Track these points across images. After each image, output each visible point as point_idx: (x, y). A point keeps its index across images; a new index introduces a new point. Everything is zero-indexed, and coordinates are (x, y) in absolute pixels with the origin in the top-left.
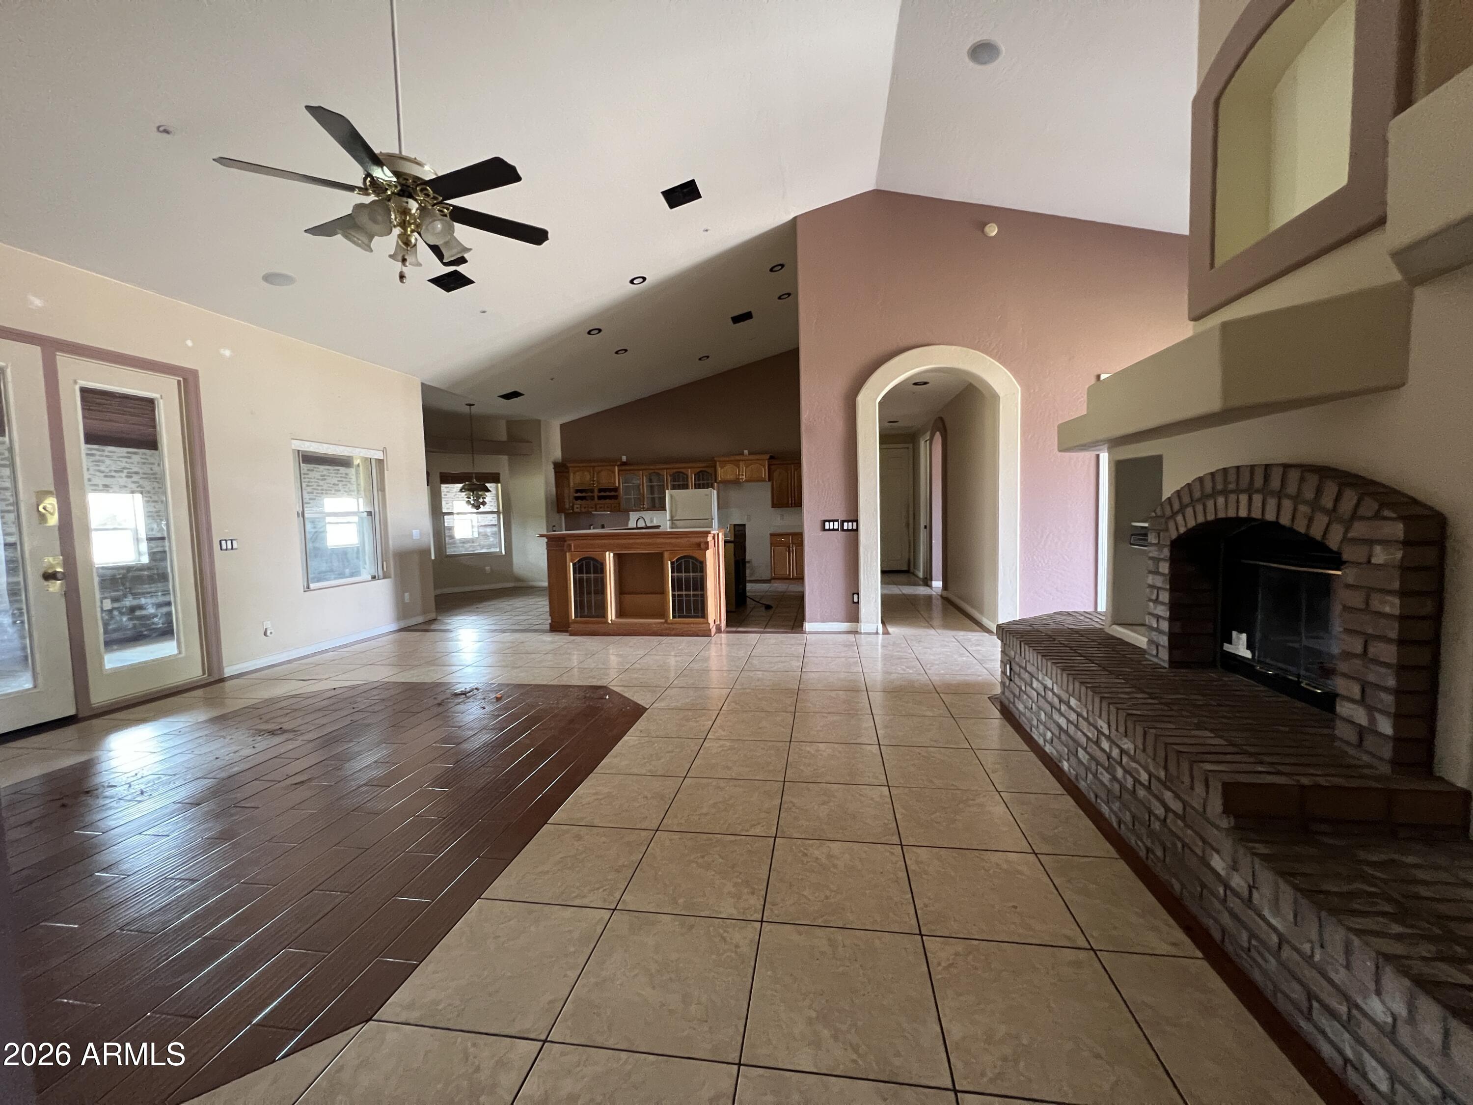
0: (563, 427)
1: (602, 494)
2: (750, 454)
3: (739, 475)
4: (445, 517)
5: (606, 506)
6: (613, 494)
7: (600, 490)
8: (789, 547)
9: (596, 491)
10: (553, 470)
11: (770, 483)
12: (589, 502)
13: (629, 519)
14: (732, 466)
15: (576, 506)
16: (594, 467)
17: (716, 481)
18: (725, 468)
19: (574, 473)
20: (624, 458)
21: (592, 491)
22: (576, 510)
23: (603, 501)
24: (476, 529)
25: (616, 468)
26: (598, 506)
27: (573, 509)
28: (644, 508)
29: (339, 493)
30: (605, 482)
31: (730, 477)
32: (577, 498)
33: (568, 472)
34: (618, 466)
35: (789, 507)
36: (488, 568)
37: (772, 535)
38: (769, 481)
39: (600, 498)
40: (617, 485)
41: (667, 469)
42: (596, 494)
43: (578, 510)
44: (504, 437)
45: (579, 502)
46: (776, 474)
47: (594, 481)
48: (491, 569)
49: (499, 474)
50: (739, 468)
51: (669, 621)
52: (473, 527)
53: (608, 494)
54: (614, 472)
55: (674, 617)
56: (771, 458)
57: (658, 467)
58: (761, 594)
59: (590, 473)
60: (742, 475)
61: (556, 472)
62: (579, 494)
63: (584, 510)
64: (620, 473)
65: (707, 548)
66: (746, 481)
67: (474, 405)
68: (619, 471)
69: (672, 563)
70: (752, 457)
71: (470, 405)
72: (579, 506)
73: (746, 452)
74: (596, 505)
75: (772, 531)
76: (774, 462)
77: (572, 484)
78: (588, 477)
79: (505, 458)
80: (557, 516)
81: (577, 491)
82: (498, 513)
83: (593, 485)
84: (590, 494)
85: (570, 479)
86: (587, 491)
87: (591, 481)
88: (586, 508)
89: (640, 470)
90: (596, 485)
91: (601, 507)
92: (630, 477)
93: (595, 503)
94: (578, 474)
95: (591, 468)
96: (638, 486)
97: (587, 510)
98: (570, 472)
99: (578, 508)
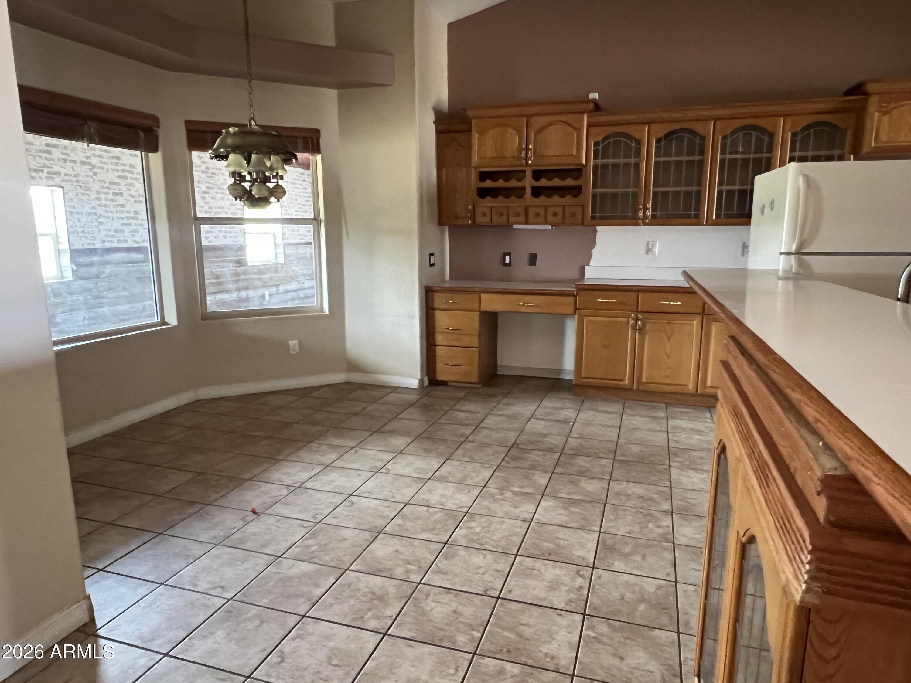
0: (454, 29)
1: (544, 182)
5: (551, 210)
6: (569, 182)
7: (537, 175)
9: (529, 175)
10: (433, 126)
12: (513, 202)
13: (593, 244)
15: (479, 211)
16: (529, 117)
19: (481, 133)
21: (520, 175)
22: (480, 220)
23: (542, 200)
24: (280, 250)
25: (586, 119)
26: (532, 211)
27: (473, 217)
28: (645, 218)
32: (483, 193)
33: (470, 130)
34: (588, 114)
36: (293, 343)
39: (537, 192)
40: (583, 161)
41: (717, 119)
42: (529, 182)
43: (486, 220)
45: (488, 202)
47: (526, 151)
48: (300, 344)
49: (317, 132)
52: (276, 245)
53: (556, 182)
54: (579, 130)
57: (691, 114)
59: (519, 132)
61: (439, 132)
62: (488, 184)
63: (496, 220)
64: (592, 129)
68: (592, 125)
72: (487, 211)
74: (526, 209)
77: (475, 159)
78: (513, 141)
79: (330, 96)
80: (437, 232)
81: (484, 176)
82: (316, 220)
83: (524, 162)
84: (513, 183)
85: (476, 148)
86: (506, 175)
87: (520, 150)
88: (502, 215)
89: (645, 124)
90: (530, 162)
91: (538, 215)
92: (615, 142)
93: (527, 204)
94: (491, 135)
95: (525, 119)
96: (637, 166)
97: (504, 218)
98: (473, 131)
99: (484, 215)
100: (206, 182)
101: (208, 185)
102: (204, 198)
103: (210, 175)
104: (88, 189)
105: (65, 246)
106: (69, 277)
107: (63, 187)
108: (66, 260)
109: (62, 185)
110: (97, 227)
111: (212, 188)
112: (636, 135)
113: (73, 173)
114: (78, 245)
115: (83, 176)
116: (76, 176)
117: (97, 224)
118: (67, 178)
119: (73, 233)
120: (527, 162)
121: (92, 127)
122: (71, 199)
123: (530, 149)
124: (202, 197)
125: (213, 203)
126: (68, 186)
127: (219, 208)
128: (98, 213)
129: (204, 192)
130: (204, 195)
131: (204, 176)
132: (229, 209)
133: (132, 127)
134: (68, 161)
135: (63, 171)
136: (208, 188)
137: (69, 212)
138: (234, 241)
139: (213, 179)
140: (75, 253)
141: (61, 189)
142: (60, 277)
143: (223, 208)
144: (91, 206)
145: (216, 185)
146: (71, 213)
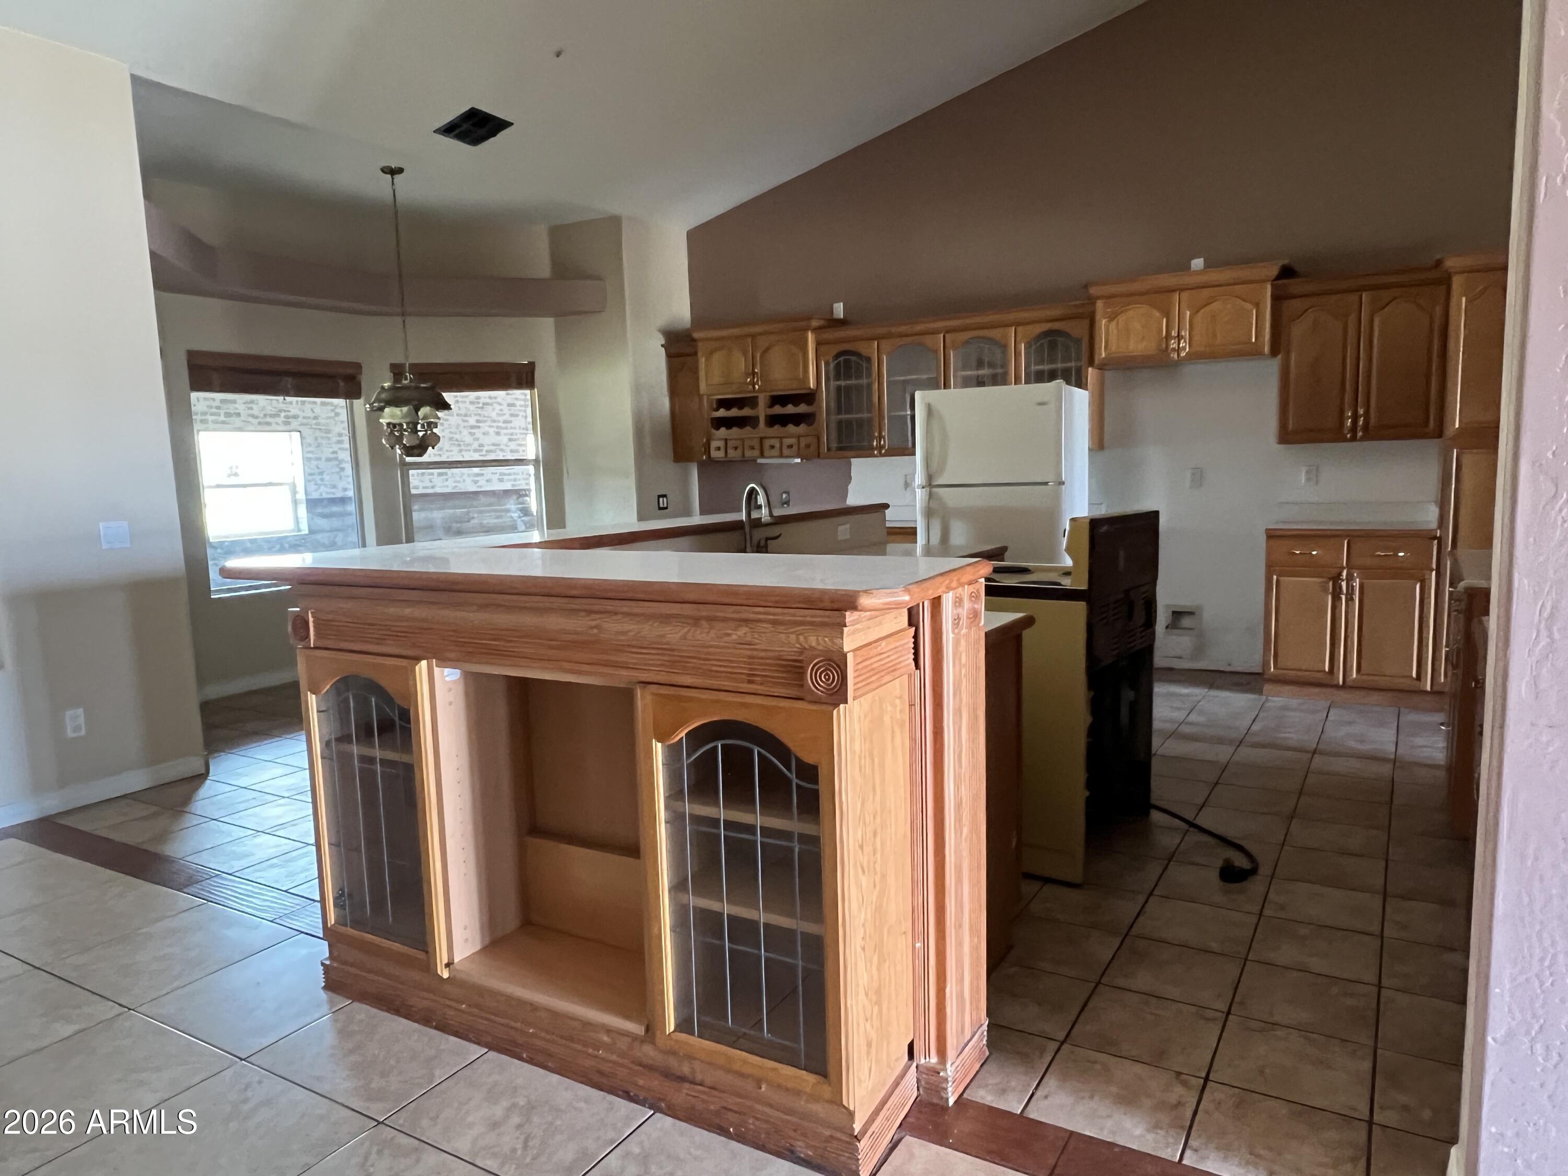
0: (698, 238)
1: (778, 410)
2: (1208, 265)
3: (1168, 337)
4: (411, 472)
5: (788, 441)
6: (803, 408)
7: (777, 400)
8: (1336, 579)
9: (762, 401)
10: (662, 350)
11: (1273, 367)
12: (747, 433)
13: (848, 479)
14: (1144, 309)
15: (714, 444)
16: (753, 336)
17: (1091, 363)
18: (1122, 319)
19: (709, 357)
20: (839, 310)
21: (753, 402)
22: (714, 454)
23: (777, 430)
25: (810, 337)
26: (767, 443)
27: (708, 451)
28: (880, 447)
29: (237, 422)
30: (782, 381)
31: (1137, 346)
32: (719, 423)
33: (696, 354)
34: (815, 330)
35: (1345, 440)
37: (1272, 535)
38: (1274, 352)
39: (773, 421)
40: (812, 384)
41: (946, 331)
42: (762, 411)
43: (721, 454)
44: (543, 269)
45: (723, 433)
46: (1298, 331)
47: (754, 373)
49: (532, 365)
50: (1167, 314)
51: (660, 1041)
53: (790, 409)
54: (805, 350)
55: (684, 1025)
56: (1287, 272)
57: (919, 328)
58: (1223, 753)
59: (745, 353)
60: (1179, 337)
61: (669, 356)
62: (722, 413)
63: (732, 454)
64: (823, 348)
65: (838, 695)
66: (1194, 357)
67: (400, 171)
68: (819, 344)
69: (673, 753)
70: (1216, 276)
71: (393, 172)
72: (721, 444)
73: (1198, 263)
74: (761, 440)
75: (1277, 519)
76: (1295, 286)
77: (702, 386)
78: (740, 364)
79: (546, 326)
80: (670, 469)
81: (718, 403)
82: (535, 462)
83: (751, 387)
84: (746, 412)
85: (702, 374)
86: (739, 403)
87: (747, 375)
88: (736, 448)
89: (874, 339)
90: (757, 387)
91: (772, 447)
92: (845, 361)
93: (761, 435)
94: (717, 357)
95: (749, 340)
96: (869, 386)
97: (739, 452)
98: (700, 354)
99: (719, 449)
100: (476, 415)
101: (477, 418)
102: (472, 434)
103: (481, 405)
104: (328, 432)
105: (301, 496)
106: (304, 530)
107: (300, 432)
108: (302, 510)
109: (300, 430)
110: (338, 473)
111: (484, 422)
112: (864, 352)
113: (312, 415)
114: (315, 495)
115: (323, 419)
116: (316, 418)
117: (338, 470)
118: (305, 421)
119: (309, 481)
120: (754, 387)
121: (289, 381)
122: (310, 445)
123: (757, 373)
124: (470, 433)
125: (486, 440)
126: (306, 431)
127: (494, 445)
128: (340, 458)
129: (472, 427)
130: (473, 431)
131: (472, 407)
132: (506, 446)
133: (332, 377)
134: (306, 403)
135: (301, 414)
136: (478, 421)
137: (307, 458)
138: (513, 485)
139: (485, 411)
140: (312, 504)
141: (299, 433)
142: (296, 529)
143: (499, 445)
144: (331, 450)
145: (490, 417)
146: (309, 459)
